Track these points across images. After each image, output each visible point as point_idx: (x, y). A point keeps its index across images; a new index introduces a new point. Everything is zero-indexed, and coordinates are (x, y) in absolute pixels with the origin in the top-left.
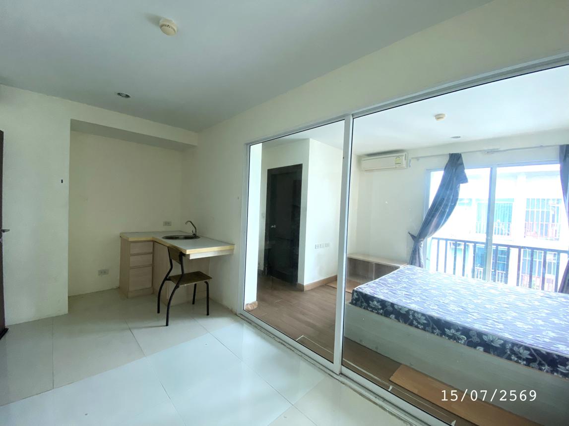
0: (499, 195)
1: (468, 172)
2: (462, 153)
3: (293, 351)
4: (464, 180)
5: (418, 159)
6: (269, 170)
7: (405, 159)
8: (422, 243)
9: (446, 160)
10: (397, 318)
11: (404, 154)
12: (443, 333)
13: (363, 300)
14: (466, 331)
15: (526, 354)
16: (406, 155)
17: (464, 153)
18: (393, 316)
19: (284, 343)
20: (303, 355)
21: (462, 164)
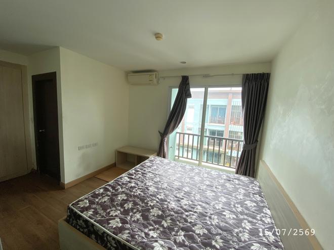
6: (33, 76)
7: (156, 78)
8: (166, 138)
11: (155, 73)
16: (156, 74)
21: (189, 84)
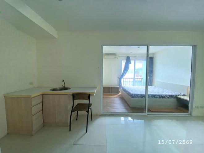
1: (131, 61)
4: (131, 63)
5: (119, 57)
9: (126, 58)
12: (155, 97)
13: (136, 96)
14: (159, 95)
15: (168, 96)
21: (130, 59)
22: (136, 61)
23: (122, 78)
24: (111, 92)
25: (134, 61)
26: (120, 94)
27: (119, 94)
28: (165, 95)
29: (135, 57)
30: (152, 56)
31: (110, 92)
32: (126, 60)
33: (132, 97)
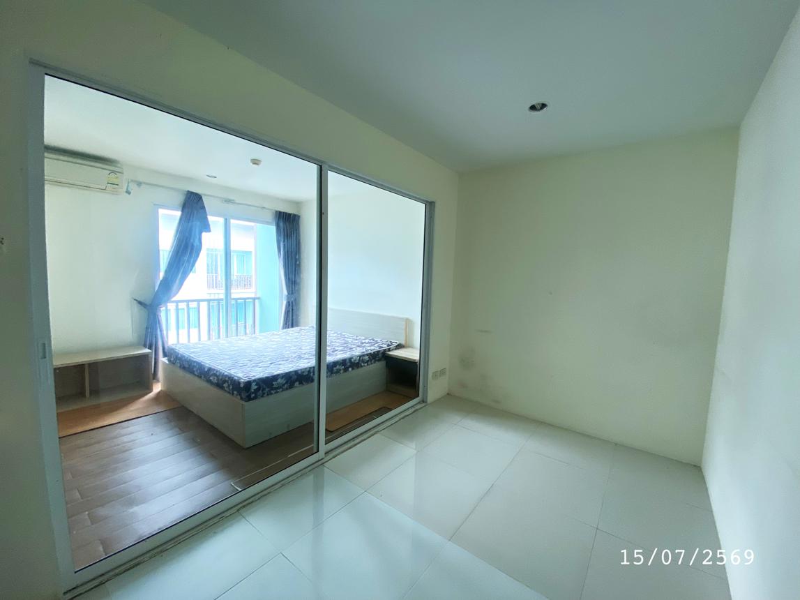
0: (233, 247)
1: (210, 218)
2: (205, 195)
3: (269, 493)
5: (139, 184)
9: (180, 199)
10: (301, 383)
13: (265, 386)
17: (209, 195)
18: (297, 384)
19: (251, 500)
20: (283, 482)
22: (233, 222)
23: (168, 300)
24: (95, 392)
25: (221, 220)
26: (157, 388)
27: (150, 390)
28: (360, 356)
29: (228, 201)
30: (295, 213)
31: (81, 394)
32: (183, 211)
33: (249, 399)
